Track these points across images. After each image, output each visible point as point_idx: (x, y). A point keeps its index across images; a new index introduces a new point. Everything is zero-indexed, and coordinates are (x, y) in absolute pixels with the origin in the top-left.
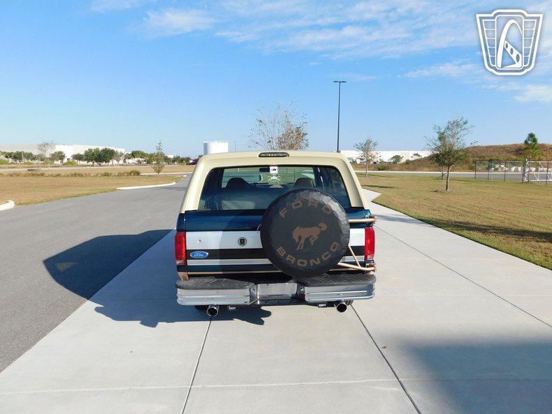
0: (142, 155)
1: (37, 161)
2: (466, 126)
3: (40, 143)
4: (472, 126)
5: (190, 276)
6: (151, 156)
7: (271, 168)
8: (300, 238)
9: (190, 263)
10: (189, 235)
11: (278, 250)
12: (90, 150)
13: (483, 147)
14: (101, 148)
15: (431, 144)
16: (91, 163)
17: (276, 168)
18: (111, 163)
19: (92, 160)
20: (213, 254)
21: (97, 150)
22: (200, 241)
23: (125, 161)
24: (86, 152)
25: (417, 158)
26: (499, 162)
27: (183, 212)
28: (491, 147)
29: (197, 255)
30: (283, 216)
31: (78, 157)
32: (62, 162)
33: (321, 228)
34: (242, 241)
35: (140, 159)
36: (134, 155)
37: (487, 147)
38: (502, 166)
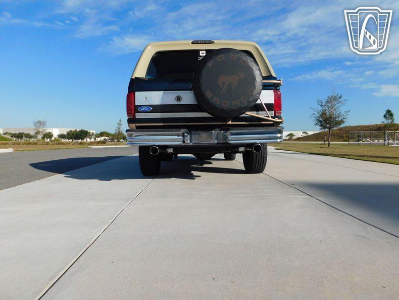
0: (107, 134)
1: (33, 139)
2: (341, 100)
3: (36, 121)
4: (345, 100)
5: (138, 127)
6: (113, 135)
7: (200, 52)
8: (224, 84)
9: (138, 116)
10: (137, 94)
11: (206, 93)
12: (71, 131)
13: (353, 127)
14: (78, 130)
15: (316, 113)
16: (71, 140)
17: (205, 52)
18: (85, 140)
19: (71, 138)
20: (156, 109)
21: (76, 131)
22: (146, 98)
23: (95, 139)
24: (68, 133)
25: (305, 135)
26: (366, 137)
27: (134, 77)
28: (359, 126)
29: (143, 109)
30: (210, 66)
31: (62, 136)
32: (50, 140)
33: (239, 76)
34: (179, 98)
35: (106, 138)
36: (102, 134)
37: (356, 127)
38: (368, 139)
